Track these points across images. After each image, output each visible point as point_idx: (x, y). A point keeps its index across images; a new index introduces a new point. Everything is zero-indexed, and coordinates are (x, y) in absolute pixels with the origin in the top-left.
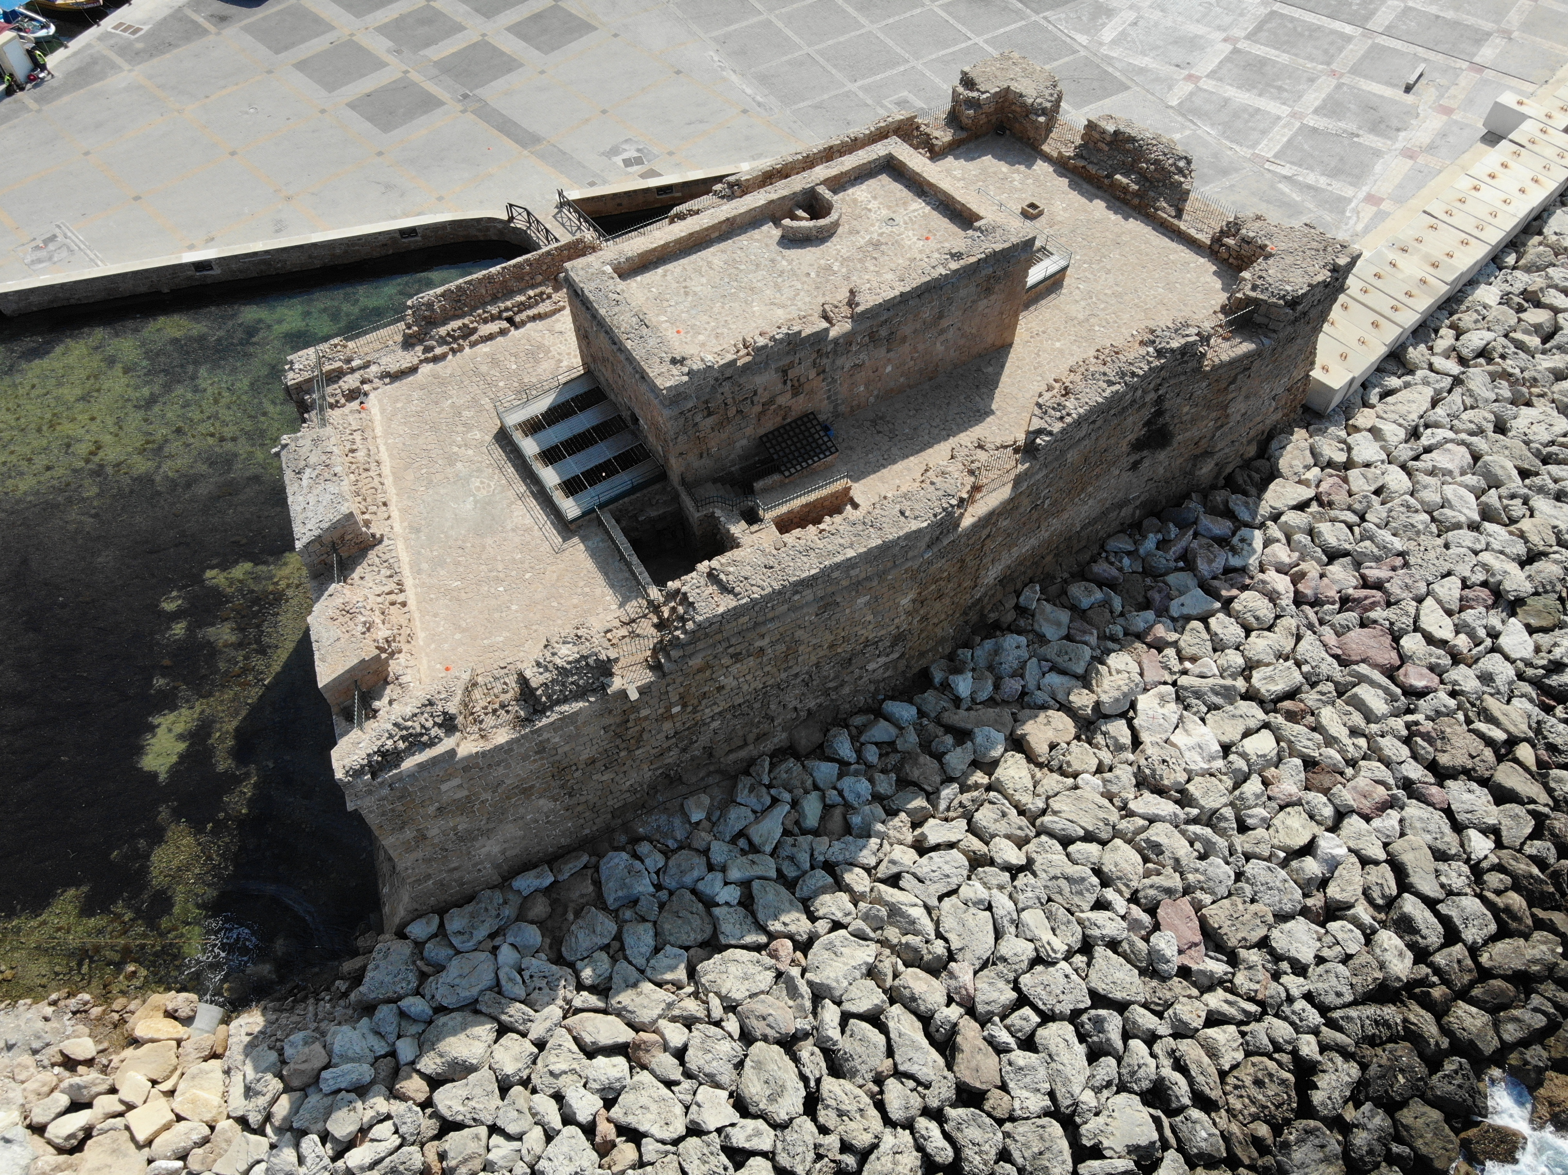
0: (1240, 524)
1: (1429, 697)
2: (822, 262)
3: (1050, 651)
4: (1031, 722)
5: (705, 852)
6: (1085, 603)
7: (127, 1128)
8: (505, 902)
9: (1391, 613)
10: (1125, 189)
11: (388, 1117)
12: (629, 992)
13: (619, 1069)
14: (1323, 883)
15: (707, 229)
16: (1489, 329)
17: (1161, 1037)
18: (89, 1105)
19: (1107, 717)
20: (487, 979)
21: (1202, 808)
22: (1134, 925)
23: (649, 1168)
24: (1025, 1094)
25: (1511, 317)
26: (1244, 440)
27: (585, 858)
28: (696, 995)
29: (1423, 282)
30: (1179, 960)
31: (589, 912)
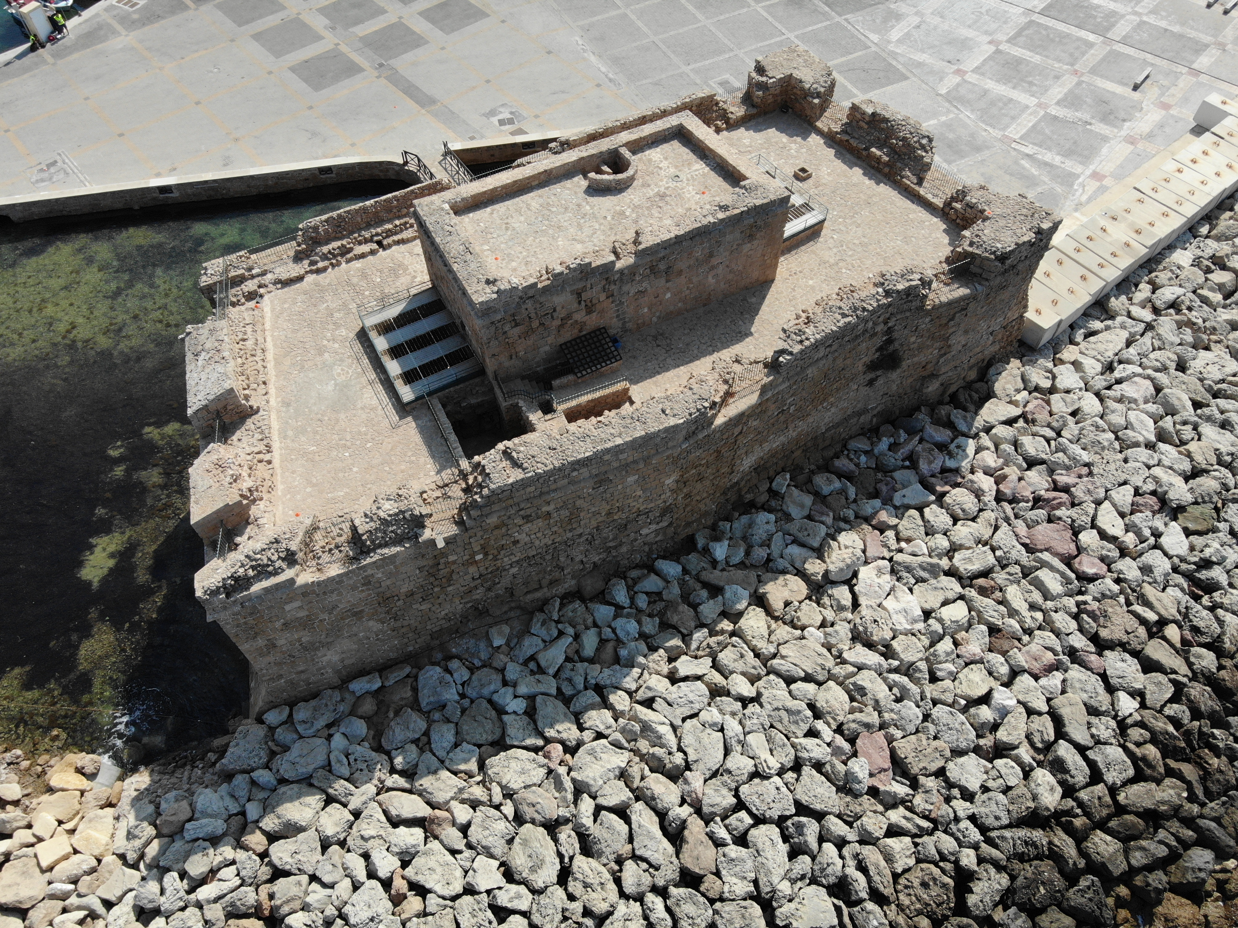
0: (958, 433)
1: (1097, 582)
2: (618, 208)
3: (793, 527)
4: (772, 583)
5: (502, 671)
6: (826, 490)
7: (36, 856)
8: (342, 700)
9: (1073, 513)
10: (879, 159)
11: (233, 862)
12: (430, 777)
13: (415, 837)
14: (995, 727)
15: (528, 178)
16: (1180, 286)
17: (849, 842)
18: (10, 836)
19: (834, 583)
20: (320, 759)
21: (901, 661)
22: (837, 751)
23: (430, 918)
24: (734, 880)
26: (966, 366)
27: (408, 670)
28: (483, 783)
29: (1127, 245)
30: (868, 782)
31: (405, 712)
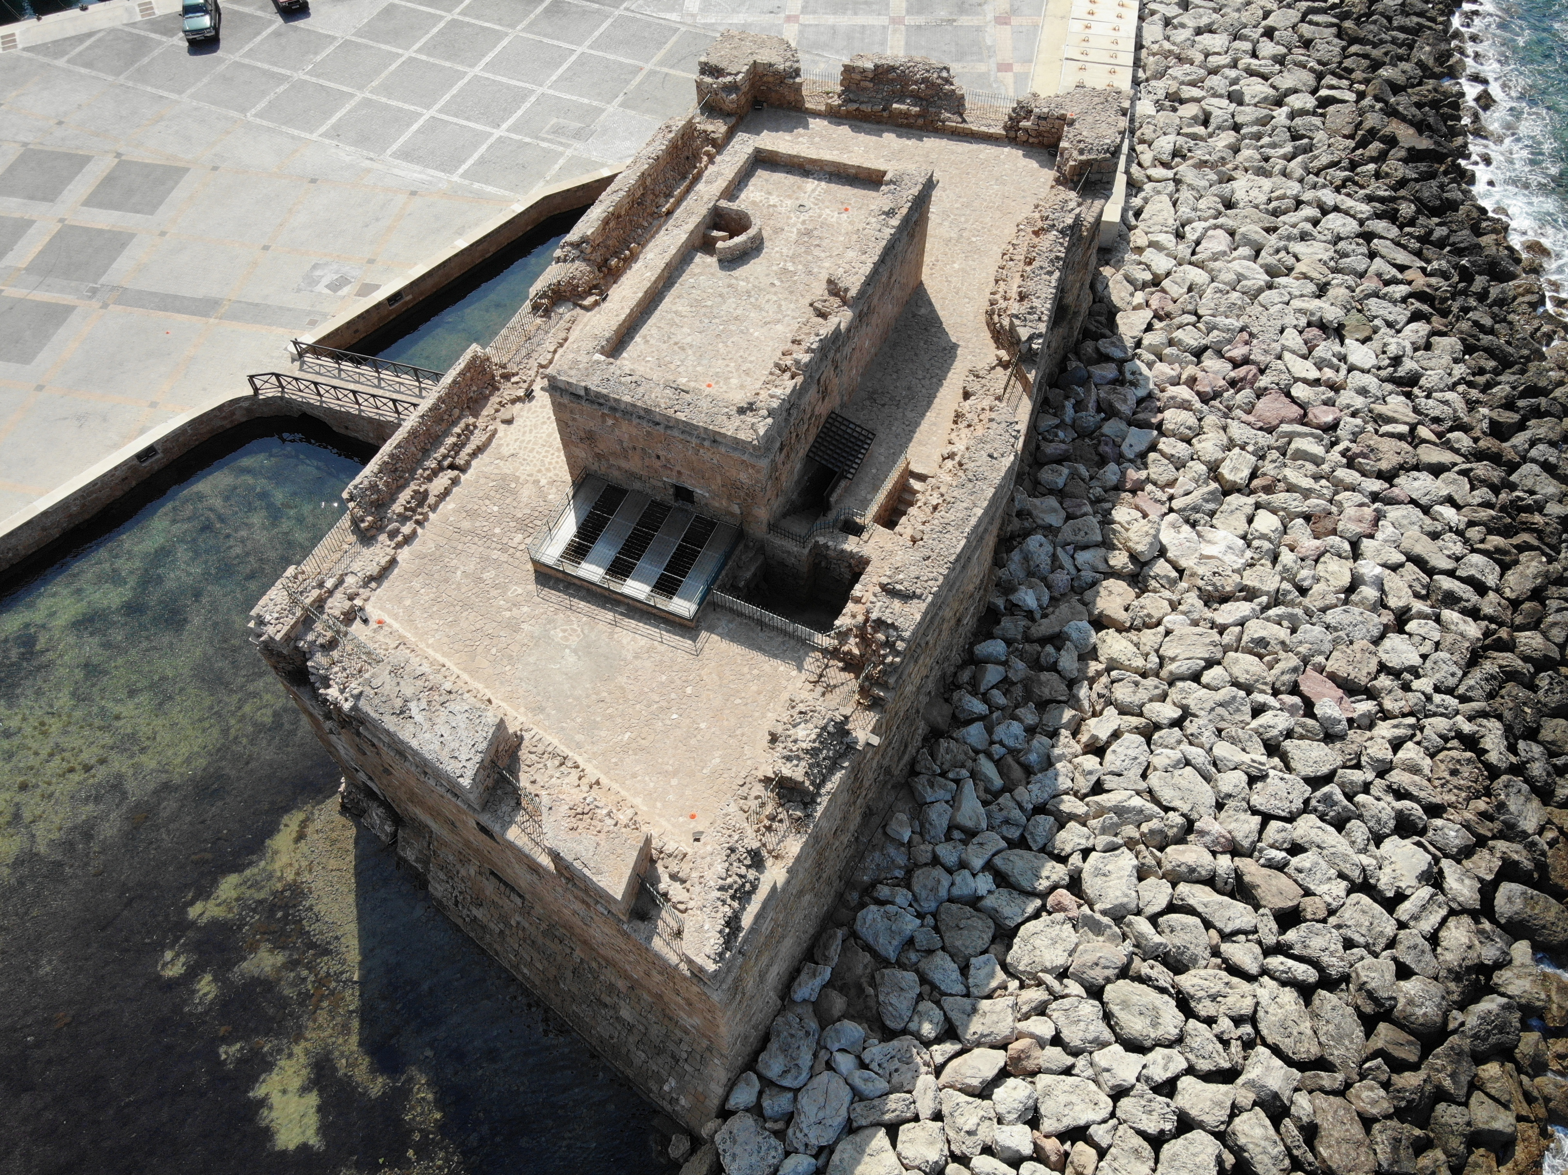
0: (1121, 363)
1: (1341, 426)
4: (1098, 599)
5: (936, 861)
6: (1060, 482)
8: (802, 1017)
9: (1271, 377)
10: (906, 115)
12: (975, 1019)
13: (1019, 1088)
14: (1383, 600)
16: (1166, 133)
17: (1371, 783)
19: (1148, 563)
21: (1267, 593)
22: (1292, 710)
23: (1112, 1150)
24: (1325, 888)
27: (840, 933)
28: (1022, 986)
30: (1344, 717)
31: (883, 977)
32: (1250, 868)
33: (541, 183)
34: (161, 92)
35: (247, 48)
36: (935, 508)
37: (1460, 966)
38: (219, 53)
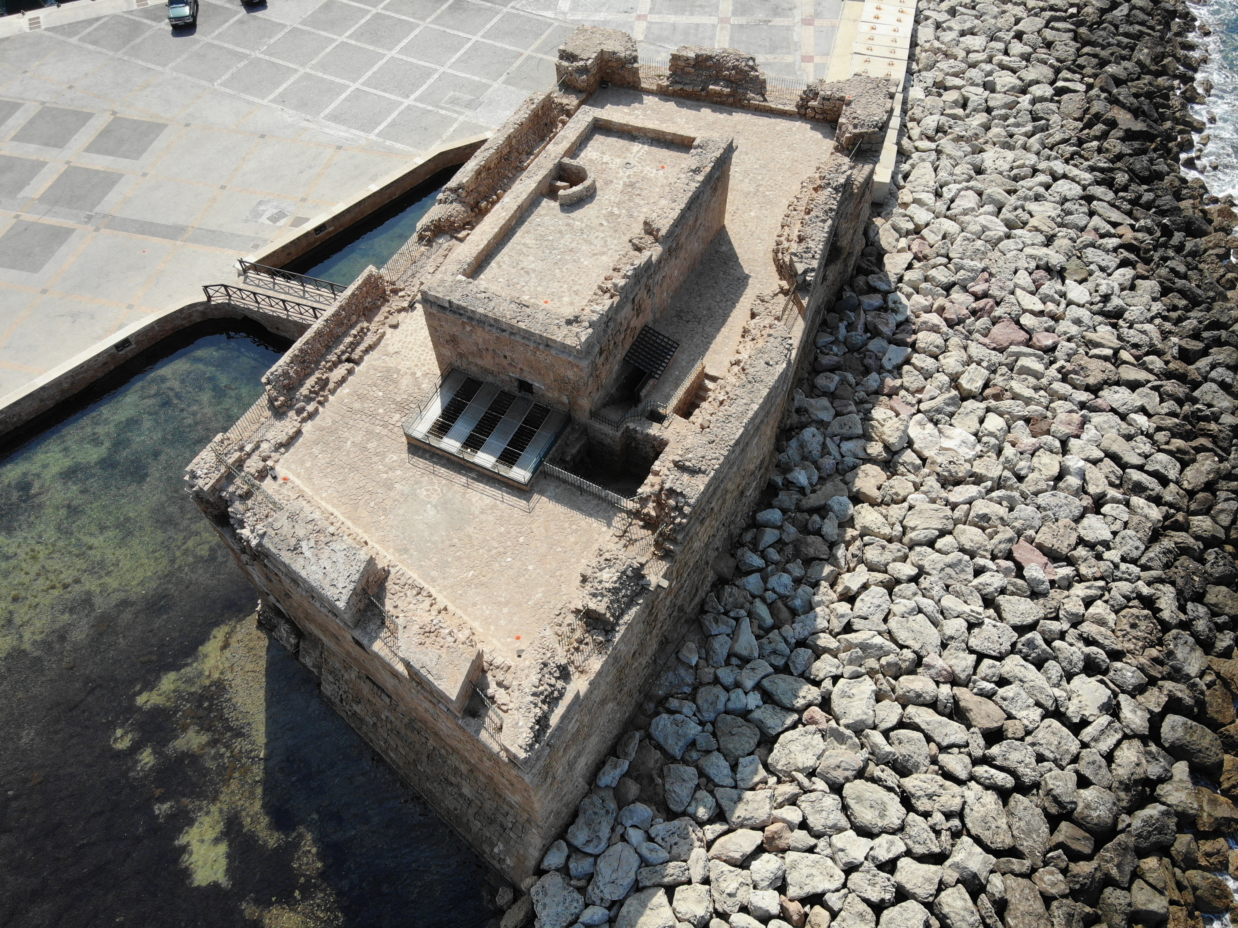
0: (885, 294)
1: (1058, 348)
2: (604, 212)
3: (835, 427)
4: (857, 480)
5: (716, 681)
6: (832, 387)
8: (604, 799)
9: (1004, 308)
10: (720, 94)
12: (740, 806)
13: (772, 862)
14: (1084, 487)
15: (509, 220)
16: (932, 114)
17: (1066, 632)
19: (898, 453)
20: (635, 861)
21: (992, 479)
22: (1006, 572)
23: (842, 913)
24: (1024, 713)
25: (939, 102)
27: (638, 735)
28: (779, 782)
30: (1047, 578)
31: (669, 769)
32: (965, 696)
33: (439, 142)
34: (150, 65)
35: (217, 32)
36: (721, 403)
37: (1129, 779)
38: (196, 36)
